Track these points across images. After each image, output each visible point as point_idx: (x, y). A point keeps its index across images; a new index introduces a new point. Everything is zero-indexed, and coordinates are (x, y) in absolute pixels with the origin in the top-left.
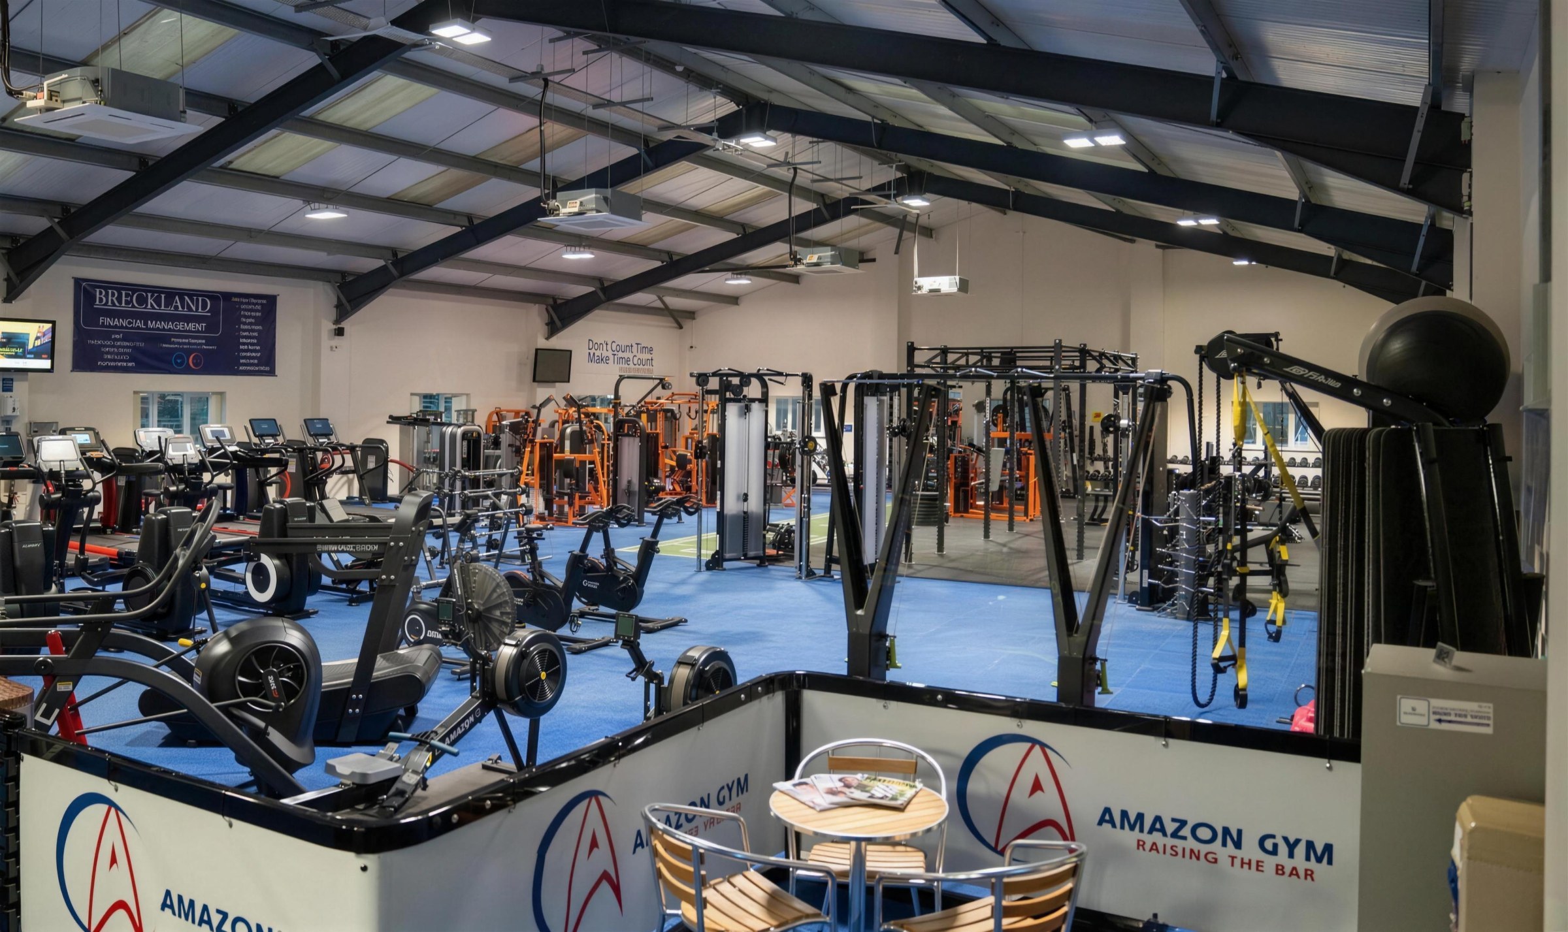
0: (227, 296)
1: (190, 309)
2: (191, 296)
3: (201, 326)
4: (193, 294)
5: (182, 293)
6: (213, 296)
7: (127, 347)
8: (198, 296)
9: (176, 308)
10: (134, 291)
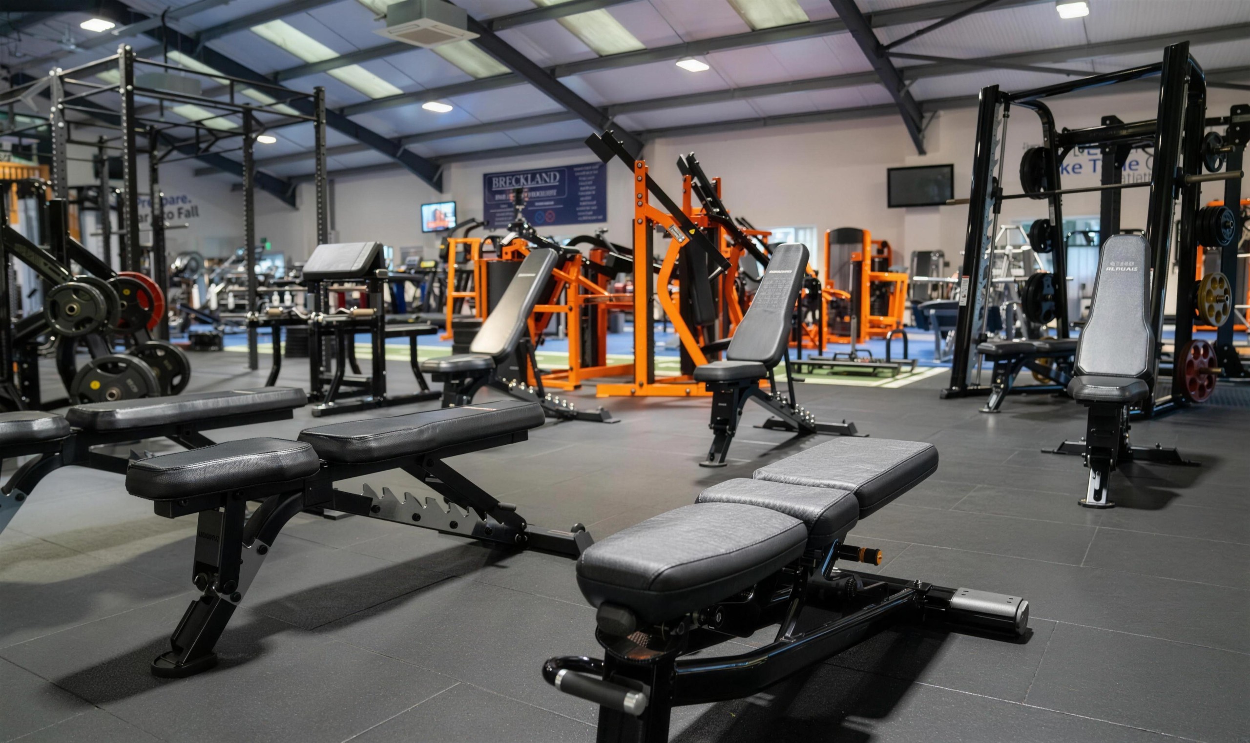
0: (570, 168)
1: (546, 182)
2: (546, 173)
3: (553, 192)
4: (547, 171)
5: (540, 171)
6: (561, 170)
7: (510, 212)
8: (551, 171)
9: (537, 182)
10: (513, 176)
